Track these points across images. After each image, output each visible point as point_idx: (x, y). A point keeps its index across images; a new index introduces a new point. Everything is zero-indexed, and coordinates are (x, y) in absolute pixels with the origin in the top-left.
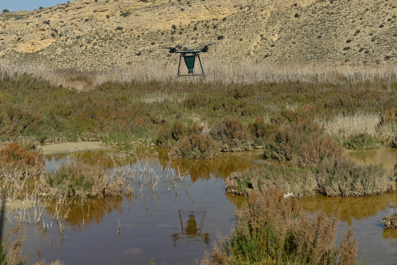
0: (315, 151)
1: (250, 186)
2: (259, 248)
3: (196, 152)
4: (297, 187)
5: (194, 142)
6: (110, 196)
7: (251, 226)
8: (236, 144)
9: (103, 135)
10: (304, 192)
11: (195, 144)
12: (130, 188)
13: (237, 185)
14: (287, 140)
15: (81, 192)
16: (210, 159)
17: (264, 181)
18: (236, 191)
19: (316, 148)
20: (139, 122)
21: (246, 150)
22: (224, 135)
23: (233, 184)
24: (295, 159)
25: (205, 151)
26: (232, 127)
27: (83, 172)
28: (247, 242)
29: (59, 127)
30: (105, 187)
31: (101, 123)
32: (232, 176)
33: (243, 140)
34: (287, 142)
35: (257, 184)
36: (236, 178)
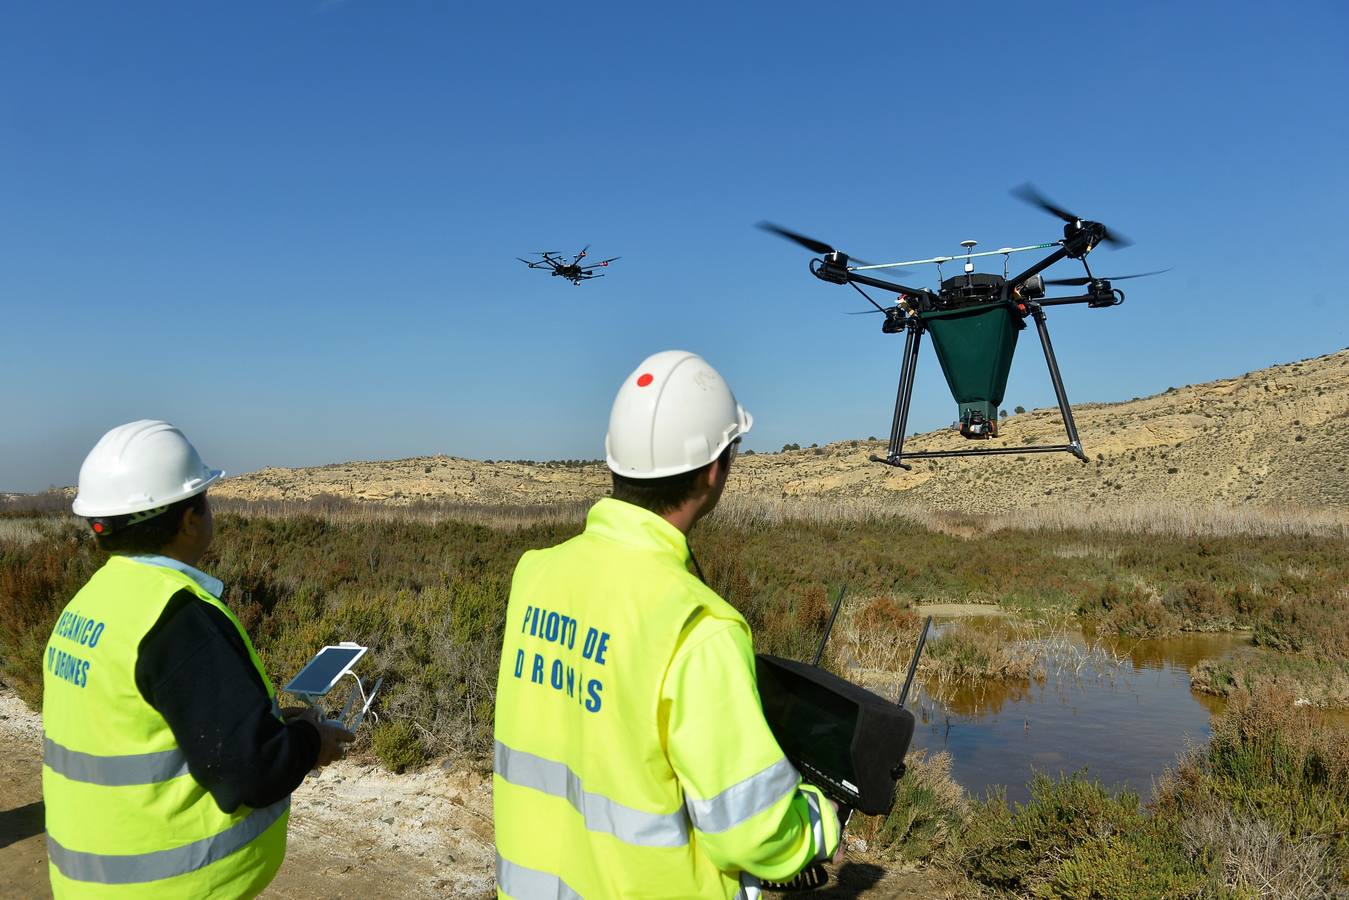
0: (1345, 638)
1: (1230, 681)
2: (1258, 768)
3: (1140, 628)
4: (1317, 691)
5: (1136, 612)
6: (1015, 678)
7: (1244, 734)
8: (1205, 621)
9: (1001, 597)
10: (1329, 700)
11: (1139, 615)
12: (1041, 670)
13: (1210, 679)
14: (1294, 620)
15: (974, 670)
16: (1163, 639)
17: (1256, 676)
18: (1209, 688)
19: (1346, 634)
20: (1052, 582)
21: (1222, 630)
22: (1185, 607)
23: (1203, 677)
24: (1309, 649)
25: (1154, 627)
26: (1198, 596)
27: (975, 642)
28: (1237, 756)
29: (940, 584)
30: (1005, 665)
31: (998, 581)
32: (1201, 666)
33: (1217, 616)
34: (1294, 622)
35: (1243, 680)
36: (1208, 669)
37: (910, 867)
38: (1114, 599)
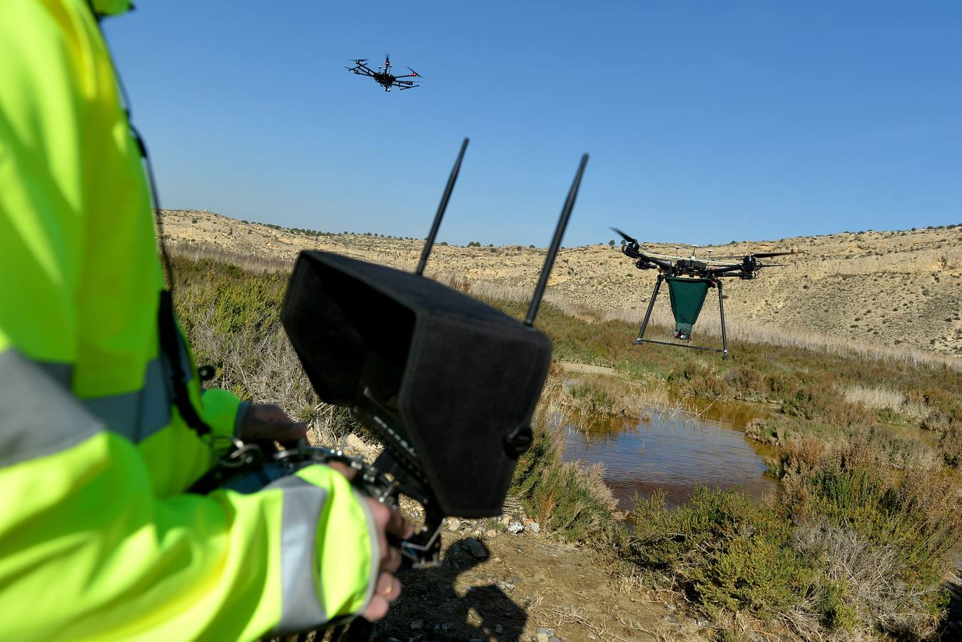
0: (843, 414)
1: (775, 435)
2: (850, 493)
3: (710, 394)
5: (709, 383)
6: (630, 418)
8: (750, 394)
9: (616, 364)
11: (710, 385)
13: (760, 431)
15: (603, 409)
16: (723, 403)
17: (792, 433)
18: (758, 438)
19: (845, 412)
20: (651, 357)
21: (760, 402)
22: (738, 383)
23: (755, 430)
24: (818, 420)
25: (719, 394)
26: (749, 377)
27: (606, 390)
28: (836, 483)
29: (575, 349)
30: (625, 408)
31: (616, 352)
32: (754, 422)
33: (758, 392)
34: (809, 400)
35: (783, 435)
36: (759, 425)
37: (571, 546)
38: (693, 373)
